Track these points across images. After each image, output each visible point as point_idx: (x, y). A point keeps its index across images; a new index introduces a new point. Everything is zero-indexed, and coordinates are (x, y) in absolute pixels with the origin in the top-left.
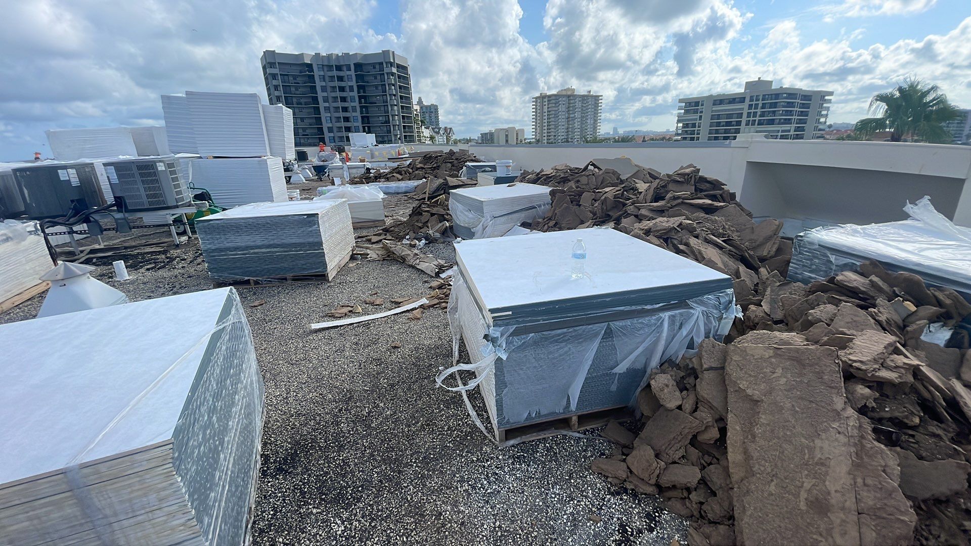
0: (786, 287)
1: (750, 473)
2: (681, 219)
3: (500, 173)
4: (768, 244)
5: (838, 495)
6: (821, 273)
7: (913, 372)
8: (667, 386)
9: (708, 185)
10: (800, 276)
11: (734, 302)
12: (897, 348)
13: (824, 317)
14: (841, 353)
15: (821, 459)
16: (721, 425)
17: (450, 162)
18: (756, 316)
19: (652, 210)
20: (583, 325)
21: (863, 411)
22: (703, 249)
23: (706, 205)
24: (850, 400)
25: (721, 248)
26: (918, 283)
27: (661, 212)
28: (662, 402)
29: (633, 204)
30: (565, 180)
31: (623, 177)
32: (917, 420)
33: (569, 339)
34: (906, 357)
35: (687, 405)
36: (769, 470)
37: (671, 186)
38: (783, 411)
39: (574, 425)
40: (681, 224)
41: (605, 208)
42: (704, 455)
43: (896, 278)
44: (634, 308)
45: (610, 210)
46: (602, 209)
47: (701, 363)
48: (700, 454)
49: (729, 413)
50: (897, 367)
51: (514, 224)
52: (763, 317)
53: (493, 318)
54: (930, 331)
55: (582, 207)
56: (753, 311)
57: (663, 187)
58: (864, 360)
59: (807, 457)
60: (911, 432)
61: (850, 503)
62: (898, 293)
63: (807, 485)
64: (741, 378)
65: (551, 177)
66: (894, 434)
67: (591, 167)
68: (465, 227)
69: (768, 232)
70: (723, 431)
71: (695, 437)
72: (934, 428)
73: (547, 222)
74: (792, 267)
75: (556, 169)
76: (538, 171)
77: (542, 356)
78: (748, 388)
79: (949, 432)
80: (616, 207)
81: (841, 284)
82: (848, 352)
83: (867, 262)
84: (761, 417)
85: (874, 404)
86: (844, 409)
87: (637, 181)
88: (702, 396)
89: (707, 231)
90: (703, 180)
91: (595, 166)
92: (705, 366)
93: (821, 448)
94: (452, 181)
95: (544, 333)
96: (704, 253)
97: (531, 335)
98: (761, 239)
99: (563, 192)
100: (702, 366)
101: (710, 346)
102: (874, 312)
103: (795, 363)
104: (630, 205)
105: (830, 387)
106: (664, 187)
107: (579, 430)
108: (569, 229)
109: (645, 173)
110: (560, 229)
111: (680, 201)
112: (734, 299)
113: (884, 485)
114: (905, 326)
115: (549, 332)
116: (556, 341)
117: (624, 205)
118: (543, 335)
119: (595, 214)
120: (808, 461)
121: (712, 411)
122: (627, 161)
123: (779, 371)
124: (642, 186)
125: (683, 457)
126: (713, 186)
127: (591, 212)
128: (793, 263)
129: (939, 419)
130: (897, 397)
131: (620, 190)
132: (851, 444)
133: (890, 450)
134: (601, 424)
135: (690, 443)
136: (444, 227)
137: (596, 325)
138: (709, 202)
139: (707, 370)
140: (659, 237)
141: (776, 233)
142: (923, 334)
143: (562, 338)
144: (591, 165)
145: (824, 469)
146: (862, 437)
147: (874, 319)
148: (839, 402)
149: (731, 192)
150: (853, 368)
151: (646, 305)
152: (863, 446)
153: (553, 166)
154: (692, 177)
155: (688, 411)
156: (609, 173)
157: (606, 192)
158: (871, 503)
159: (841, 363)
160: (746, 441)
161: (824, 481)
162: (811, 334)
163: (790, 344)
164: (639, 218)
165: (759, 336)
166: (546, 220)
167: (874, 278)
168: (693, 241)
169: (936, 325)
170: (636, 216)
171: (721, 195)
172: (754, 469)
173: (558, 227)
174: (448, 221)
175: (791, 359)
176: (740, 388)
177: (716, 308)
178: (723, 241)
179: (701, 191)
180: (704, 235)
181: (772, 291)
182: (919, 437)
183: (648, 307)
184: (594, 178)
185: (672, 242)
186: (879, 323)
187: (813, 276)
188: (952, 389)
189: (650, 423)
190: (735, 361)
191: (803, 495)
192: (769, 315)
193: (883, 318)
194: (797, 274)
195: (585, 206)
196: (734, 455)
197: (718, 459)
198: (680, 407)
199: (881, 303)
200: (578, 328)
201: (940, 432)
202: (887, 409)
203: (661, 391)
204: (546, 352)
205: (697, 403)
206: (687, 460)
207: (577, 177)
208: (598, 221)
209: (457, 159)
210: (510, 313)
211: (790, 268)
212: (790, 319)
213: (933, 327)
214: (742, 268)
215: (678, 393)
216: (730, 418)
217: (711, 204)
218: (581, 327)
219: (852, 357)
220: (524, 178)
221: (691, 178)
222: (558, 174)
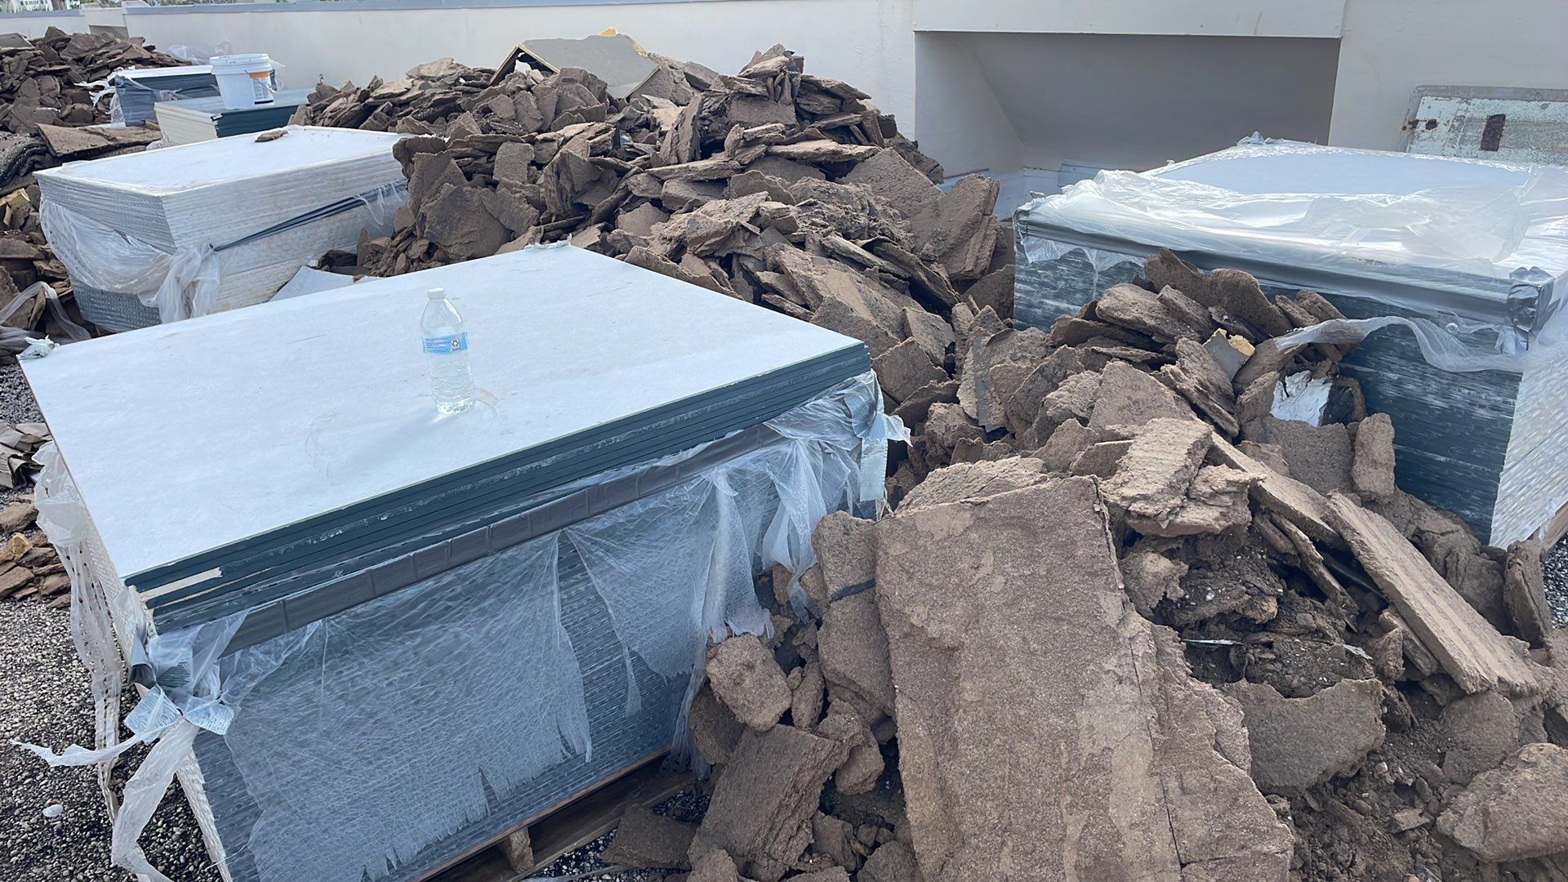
0: (1004, 345)
1: (959, 840)
2: (758, 201)
3: (234, 97)
4: (973, 241)
5: (1138, 833)
6: (1078, 296)
7: (1249, 496)
8: (750, 667)
9: (826, 100)
10: (1039, 311)
11: (881, 405)
12: (1213, 449)
13: (1077, 404)
14: (1106, 486)
15: (1093, 755)
16: (885, 736)
17: (54, 73)
18: (948, 429)
19: (697, 182)
20: (486, 555)
21: (1163, 614)
22: (816, 276)
23: (824, 154)
24: (1132, 596)
25: (860, 265)
26: (1248, 290)
27: (717, 184)
28: (742, 717)
29: (644, 167)
30: (446, 109)
31: (619, 92)
32: (1272, 607)
33: (448, 608)
34: (1232, 465)
35: (802, 706)
36: (994, 818)
37: (737, 111)
38: (1007, 659)
39: (522, 857)
40: (757, 214)
41: (568, 187)
42: (856, 828)
43: (1213, 284)
44: (627, 471)
45: (584, 192)
46: (561, 190)
47: (824, 582)
48: (849, 827)
49: (899, 698)
50: (1215, 494)
51: (295, 263)
52: (961, 428)
53: (150, 604)
54: (1288, 396)
55: (501, 190)
56: (941, 418)
57: (715, 113)
58: (1150, 493)
59: (1064, 760)
60: (1264, 638)
61: (1162, 848)
62: (1218, 320)
63: (1073, 832)
64: (911, 600)
65: (407, 103)
66: (1233, 650)
67: (522, 67)
68: (118, 296)
69: (968, 211)
70: (890, 750)
71: (830, 785)
72: (1309, 617)
73: (401, 247)
74: (1019, 291)
75: (422, 78)
76: (364, 87)
77: (368, 683)
78: (929, 619)
79: (1339, 617)
80: (599, 181)
81: (1108, 316)
82: (1119, 481)
83: (1156, 257)
84: (964, 688)
85: (1181, 592)
86: (1123, 621)
87: (655, 100)
88: (834, 670)
89: (824, 226)
90: (811, 87)
91: (535, 64)
92: (833, 589)
93: (1091, 728)
94: (63, 138)
95: (359, 609)
96: (820, 286)
97: (311, 628)
98: (956, 231)
99: (438, 146)
100: (825, 588)
101: (839, 532)
102: (1172, 372)
103: (1018, 532)
104: (637, 173)
105: (1090, 574)
106: (720, 113)
107: (538, 866)
108: (469, 259)
109: (678, 76)
110: (446, 261)
111: (760, 149)
112: (881, 397)
113: (1220, 782)
114: (1238, 392)
115: (377, 603)
116: (408, 625)
117: (622, 173)
118: (357, 616)
119: (541, 207)
120: (1069, 769)
121: (862, 703)
122: (622, 44)
123: (988, 560)
124: (667, 114)
125: (809, 850)
126: (838, 102)
127: (529, 201)
128: (1020, 281)
129: (1316, 591)
130: (1226, 563)
131: (606, 130)
132: (1147, 700)
133: (1225, 693)
134: (603, 829)
135: (822, 807)
136: (41, 300)
137: (528, 544)
138: (828, 145)
139: (839, 596)
140: (706, 257)
141: (986, 210)
142: (1276, 403)
143: (424, 610)
144: (521, 60)
145: (1101, 778)
146: (1166, 678)
147: (1175, 389)
148: (1111, 605)
149: (883, 114)
150: (1133, 517)
151: (660, 457)
152: (1169, 699)
153: (410, 66)
154: (783, 80)
155: (805, 721)
156: (572, 81)
157: (566, 141)
158: (1201, 832)
159: (1105, 510)
160: (940, 759)
161: (1106, 810)
162: (1052, 450)
163: (1008, 486)
164: (664, 207)
165: (947, 481)
166: (398, 238)
167: (1168, 292)
168: (791, 258)
169: (1299, 378)
170: (656, 203)
171: (860, 126)
172: (963, 828)
173: (435, 255)
174: (51, 280)
175: (1009, 523)
176: (912, 625)
177: (843, 427)
178: (864, 247)
179: (814, 117)
180: (818, 238)
181: (977, 358)
182: (1281, 642)
183: (667, 461)
184: (532, 99)
185: (741, 266)
186: (1183, 394)
187: (1064, 305)
188: (1333, 519)
189: (722, 782)
190: (896, 558)
191: (1070, 858)
192: (975, 422)
193: (1189, 384)
194: (1030, 306)
195: (508, 186)
196: (919, 806)
197: (891, 828)
198: (787, 718)
199: (1186, 349)
200: (471, 567)
201: (1321, 622)
202: (1209, 597)
203: (737, 684)
204: (378, 667)
205: (826, 693)
206: (821, 854)
207: (485, 97)
208: (555, 228)
209: (80, 60)
210: (216, 573)
211: (1017, 295)
212: (1014, 422)
213: (1294, 382)
214: (915, 312)
215: (779, 680)
216: (903, 710)
217: (834, 153)
218: (477, 564)
219: (1128, 492)
220: (319, 110)
221: (782, 83)
222: (428, 93)
